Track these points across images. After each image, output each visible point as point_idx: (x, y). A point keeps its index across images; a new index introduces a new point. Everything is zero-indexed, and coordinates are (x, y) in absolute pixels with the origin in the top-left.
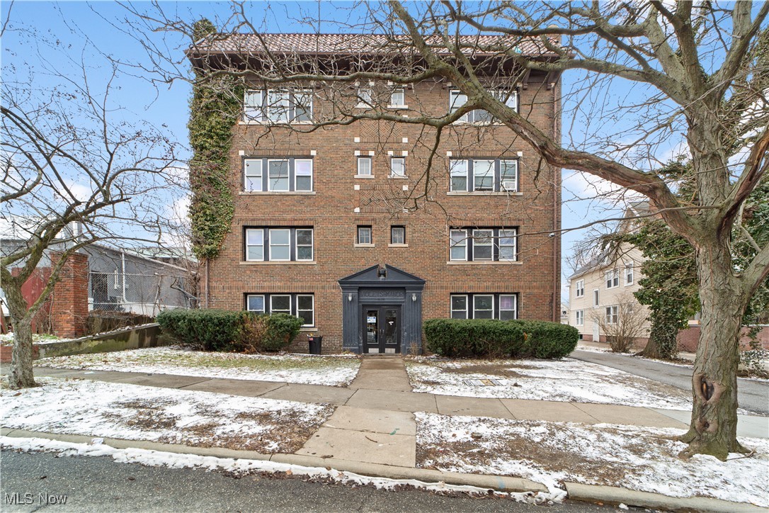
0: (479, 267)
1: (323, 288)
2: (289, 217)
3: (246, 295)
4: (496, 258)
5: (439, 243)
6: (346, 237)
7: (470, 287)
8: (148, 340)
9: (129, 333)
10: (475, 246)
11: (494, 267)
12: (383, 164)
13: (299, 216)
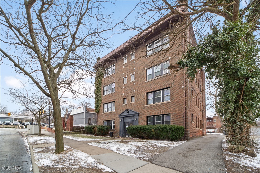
0: (155, 106)
1: (116, 118)
2: (110, 100)
3: (104, 121)
4: (163, 101)
5: (143, 99)
6: (121, 102)
7: (152, 114)
8: (86, 132)
9: (81, 131)
10: (156, 98)
11: (160, 105)
12: (129, 78)
13: (112, 99)
